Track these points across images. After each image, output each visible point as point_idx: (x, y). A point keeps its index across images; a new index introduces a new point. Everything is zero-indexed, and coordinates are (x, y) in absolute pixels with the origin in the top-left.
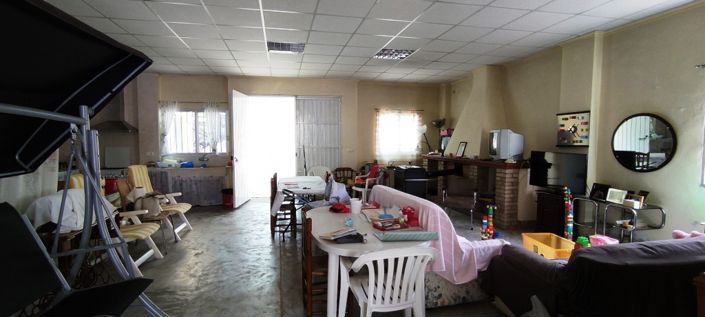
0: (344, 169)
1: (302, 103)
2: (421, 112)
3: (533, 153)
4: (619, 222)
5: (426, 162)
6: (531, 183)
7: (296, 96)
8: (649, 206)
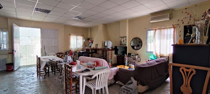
0: (60, 53)
1: (43, 31)
2: (83, 36)
3: (115, 47)
4: (134, 61)
5: (85, 50)
6: (115, 54)
7: (41, 28)
8: (138, 57)
